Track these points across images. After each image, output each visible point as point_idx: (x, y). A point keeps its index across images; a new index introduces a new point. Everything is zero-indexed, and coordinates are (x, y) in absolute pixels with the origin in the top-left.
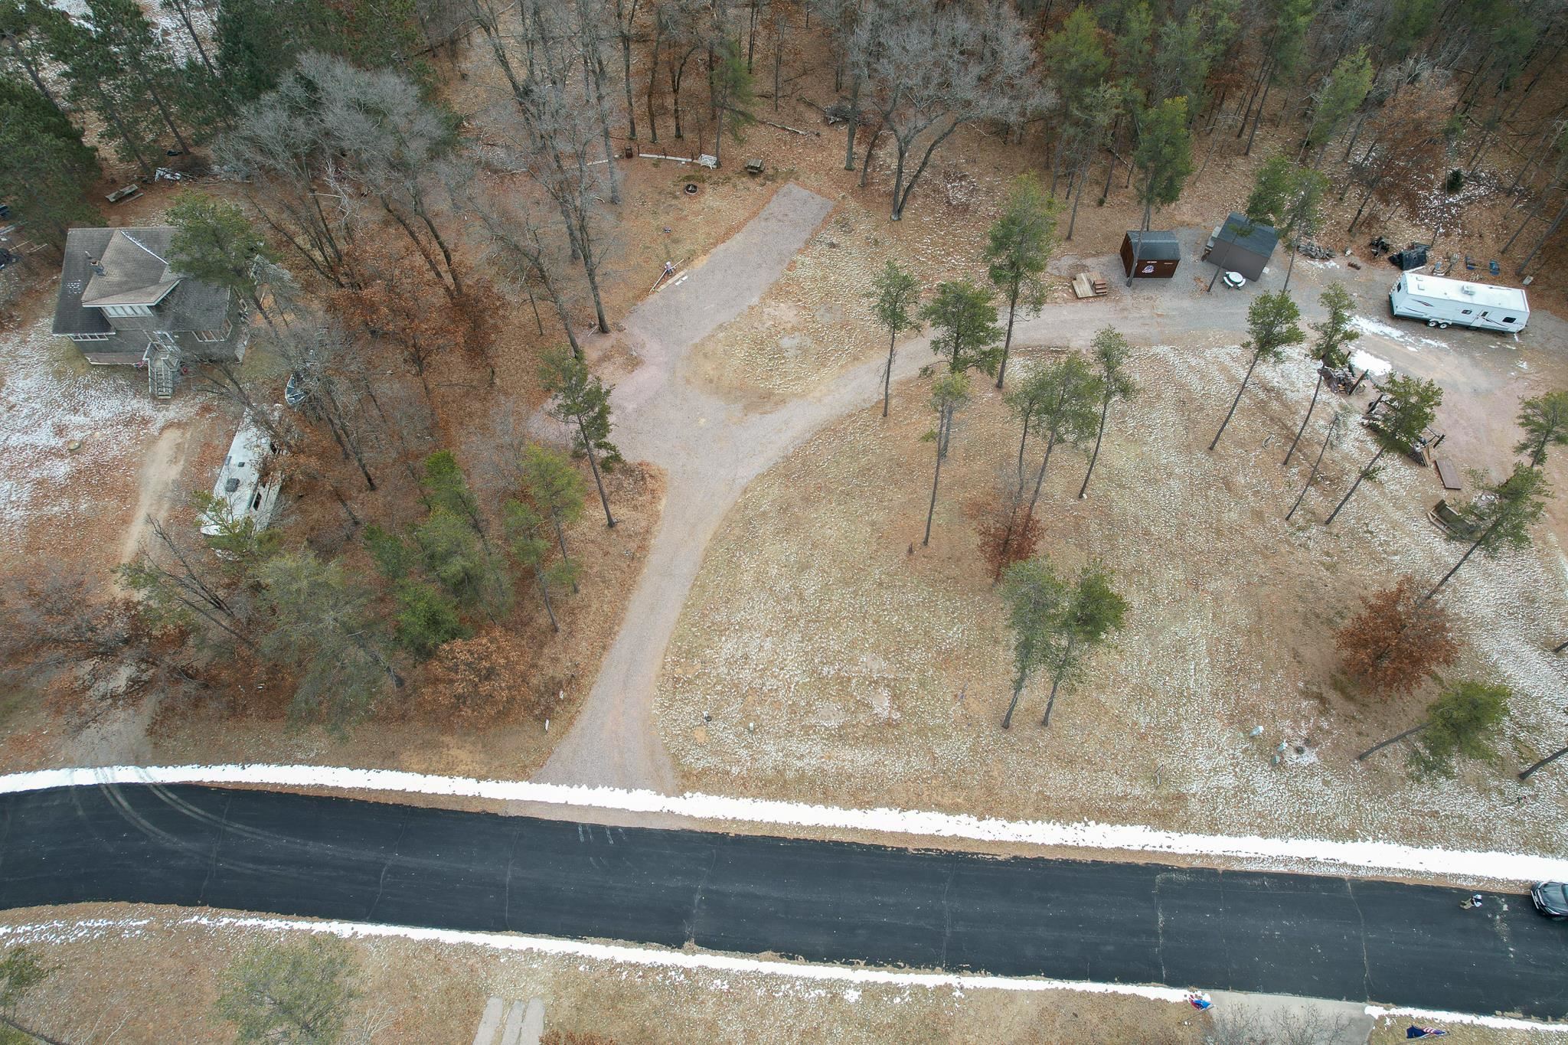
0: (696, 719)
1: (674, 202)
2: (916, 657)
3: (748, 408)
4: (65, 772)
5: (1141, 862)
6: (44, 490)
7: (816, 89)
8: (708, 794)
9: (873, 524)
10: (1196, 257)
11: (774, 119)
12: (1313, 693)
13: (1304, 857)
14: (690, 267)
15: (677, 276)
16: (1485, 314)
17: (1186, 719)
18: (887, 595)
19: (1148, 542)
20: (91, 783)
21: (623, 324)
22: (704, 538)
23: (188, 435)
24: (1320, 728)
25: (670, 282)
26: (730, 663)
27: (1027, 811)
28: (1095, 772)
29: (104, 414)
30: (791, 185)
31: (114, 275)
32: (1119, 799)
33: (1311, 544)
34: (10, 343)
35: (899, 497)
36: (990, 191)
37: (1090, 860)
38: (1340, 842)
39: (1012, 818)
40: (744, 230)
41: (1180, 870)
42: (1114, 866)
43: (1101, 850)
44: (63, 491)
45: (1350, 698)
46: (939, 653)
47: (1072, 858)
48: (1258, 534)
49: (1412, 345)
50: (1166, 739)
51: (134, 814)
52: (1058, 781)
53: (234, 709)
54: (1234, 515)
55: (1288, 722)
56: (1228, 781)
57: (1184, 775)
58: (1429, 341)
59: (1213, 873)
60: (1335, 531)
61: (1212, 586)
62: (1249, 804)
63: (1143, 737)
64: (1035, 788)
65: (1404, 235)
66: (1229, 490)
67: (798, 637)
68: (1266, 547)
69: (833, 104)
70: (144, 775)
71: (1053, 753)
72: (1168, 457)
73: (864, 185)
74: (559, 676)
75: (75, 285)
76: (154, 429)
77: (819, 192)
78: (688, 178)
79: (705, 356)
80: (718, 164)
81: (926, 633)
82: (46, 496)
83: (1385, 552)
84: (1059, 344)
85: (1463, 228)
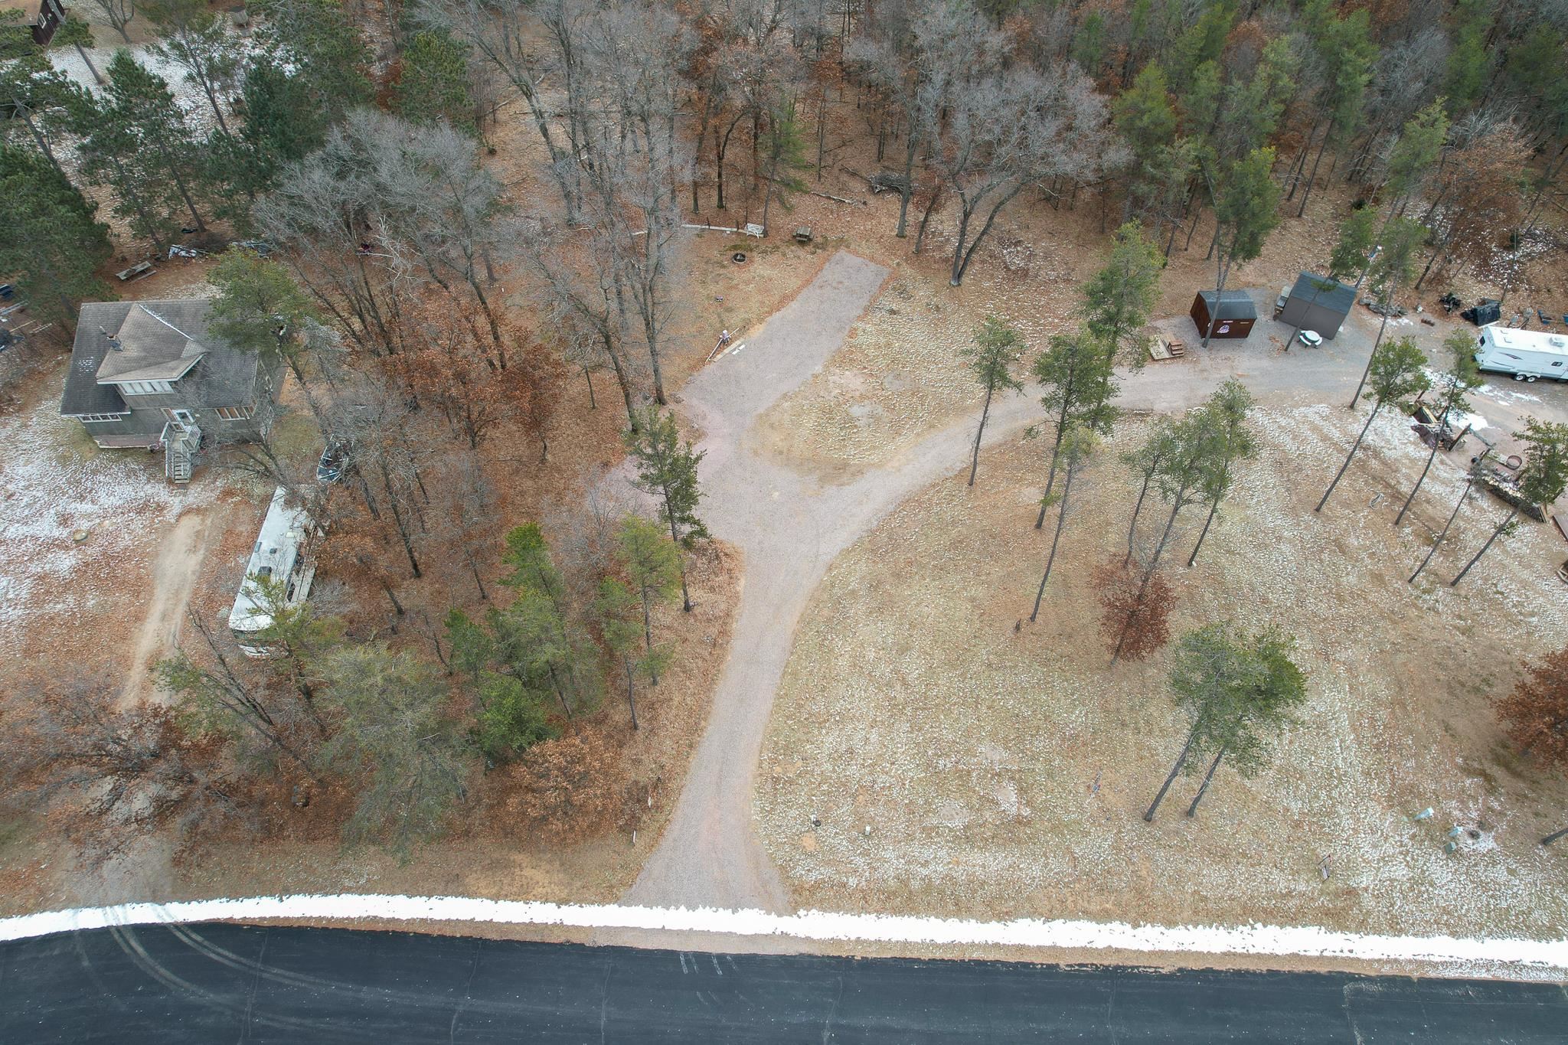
0: (803, 824)
1: (722, 271)
2: (1040, 744)
3: (823, 480)
4: (67, 913)
5: (1323, 970)
6: (46, 586)
7: (859, 158)
8: (825, 911)
9: (973, 600)
10: (1268, 317)
11: (816, 187)
12: (1475, 770)
13: (1506, 961)
14: (746, 336)
15: (734, 345)
17: (1341, 803)
18: (998, 677)
19: (1268, 610)
20: (99, 926)
21: (681, 395)
22: (790, 622)
23: (208, 522)
24: (1491, 809)
25: (726, 351)
26: (835, 757)
27: (1185, 915)
28: (1252, 866)
29: (115, 501)
30: (842, 252)
31: (132, 350)
32: (1283, 896)
33: (1440, 607)
34: (9, 428)
35: (997, 571)
36: (1047, 256)
37: (1264, 969)
39: (1170, 923)
40: (799, 298)
41: (1369, 979)
42: (1294, 976)
43: (1274, 957)
44: (67, 586)
45: (1517, 775)
46: (1063, 740)
47: (1244, 967)
48: (1381, 598)
49: (1502, 399)
50: (1324, 826)
51: (151, 961)
52: (1214, 877)
53: (270, 832)
54: (1353, 579)
55: (1454, 803)
56: (1400, 872)
57: (1350, 867)
58: (1519, 395)
59: (1406, 981)
60: (1463, 593)
61: (1342, 656)
62: (1430, 899)
63: (1298, 825)
64: (1190, 888)
65: (1474, 292)
66: (1344, 553)
67: (906, 727)
68: (1392, 612)
69: (877, 173)
70: (162, 913)
71: (1203, 847)
72: (1274, 520)
73: (919, 251)
74: (643, 780)
75: (88, 363)
76: (170, 516)
77: (872, 259)
78: (735, 247)
79: (772, 426)
80: (765, 233)
81: (1046, 718)
82: (48, 592)
83: (1521, 614)
84: (1142, 406)
85: (1529, 283)
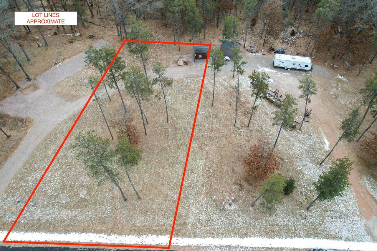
0: (14, 202)
3: (67, 100)
11: (102, 24)
12: (238, 183)
13: (227, 245)
14: (63, 62)
16: (299, 65)
24: (239, 196)
27: (127, 231)
28: (155, 215)
33: (242, 133)
38: (242, 238)
45: (250, 184)
48: (224, 131)
49: (279, 74)
54: (217, 126)
55: (227, 194)
56: (203, 217)
57: (187, 215)
58: (285, 73)
60: (251, 129)
61: (207, 148)
62: (210, 225)
64: (132, 222)
65: (279, 46)
66: (217, 118)
68: (227, 135)
71: (140, 209)
73: (122, 39)
80: (81, 35)
85: (296, 44)
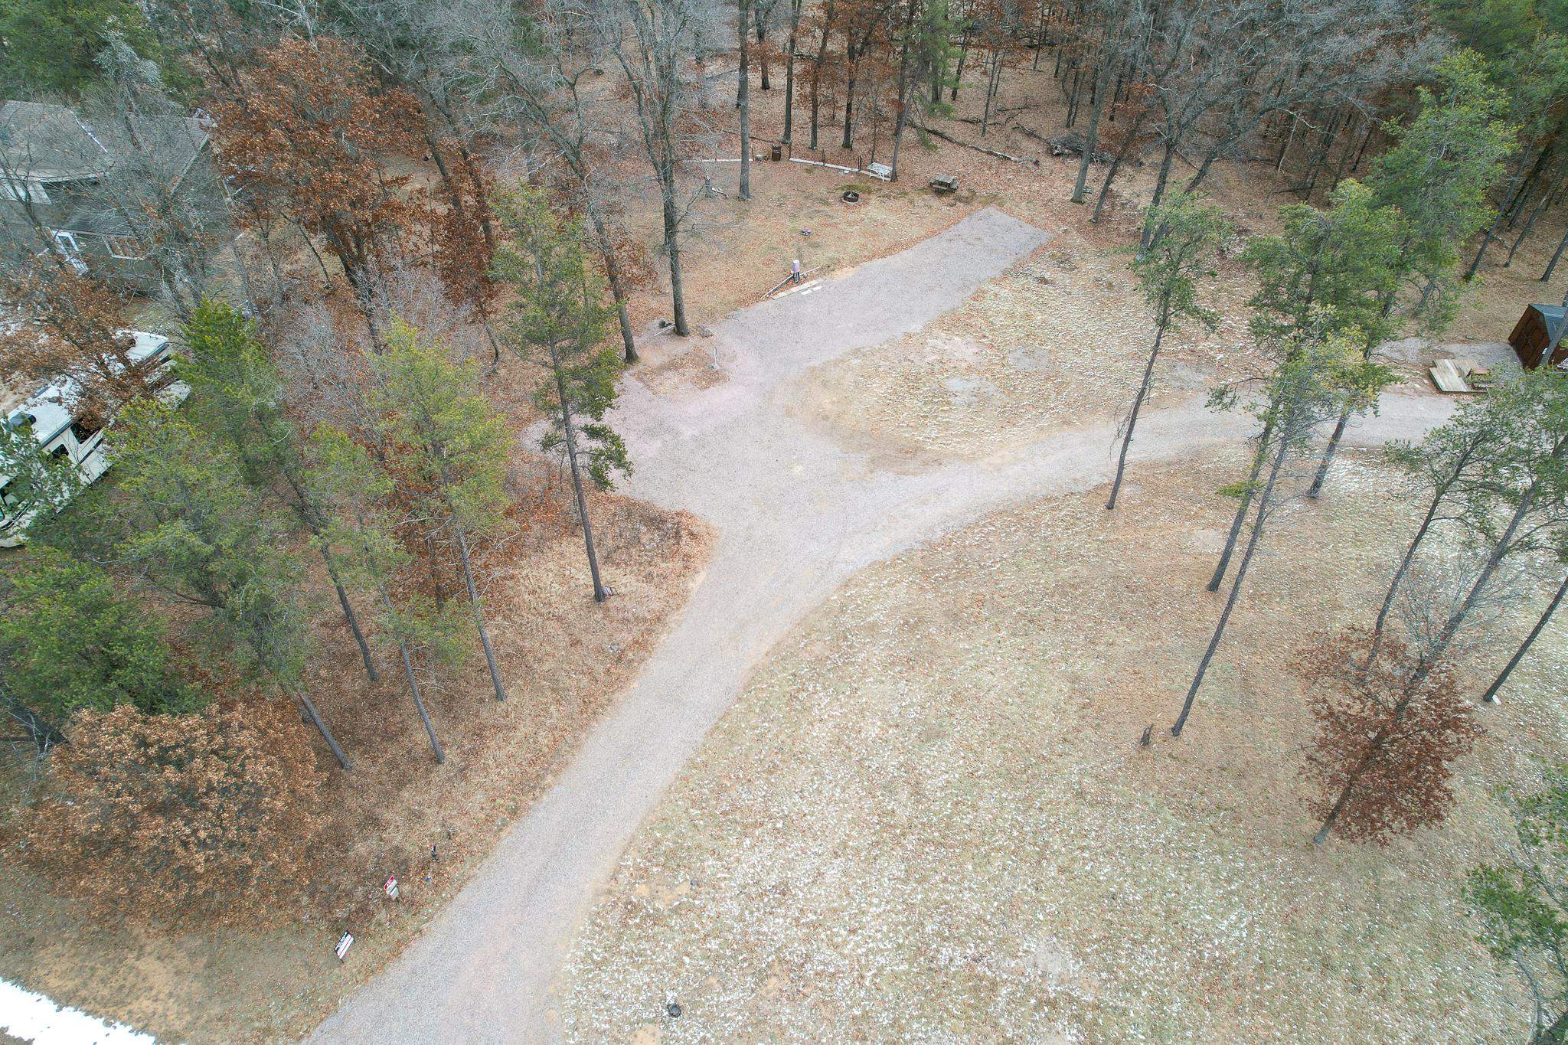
0: (648, 1004)
1: (822, 207)
3: (875, 464)
7: (1043, 121)
9: (1075, 679)
14: (828, 277)
18: (1091, 818)
21: (711, 328)
25: (794, 290)
26: (750, 894)
30: (992, 210)
40: (916, 248)
46: (1196, 965)
67: (898, 869)
69: (1062, 136)
73: (1098, 220)
74: (410, 849)
77: (1031, 221)
78: (850, 187)
79: (825, 384)
80: (894, 177)
81: (1169, 914)
